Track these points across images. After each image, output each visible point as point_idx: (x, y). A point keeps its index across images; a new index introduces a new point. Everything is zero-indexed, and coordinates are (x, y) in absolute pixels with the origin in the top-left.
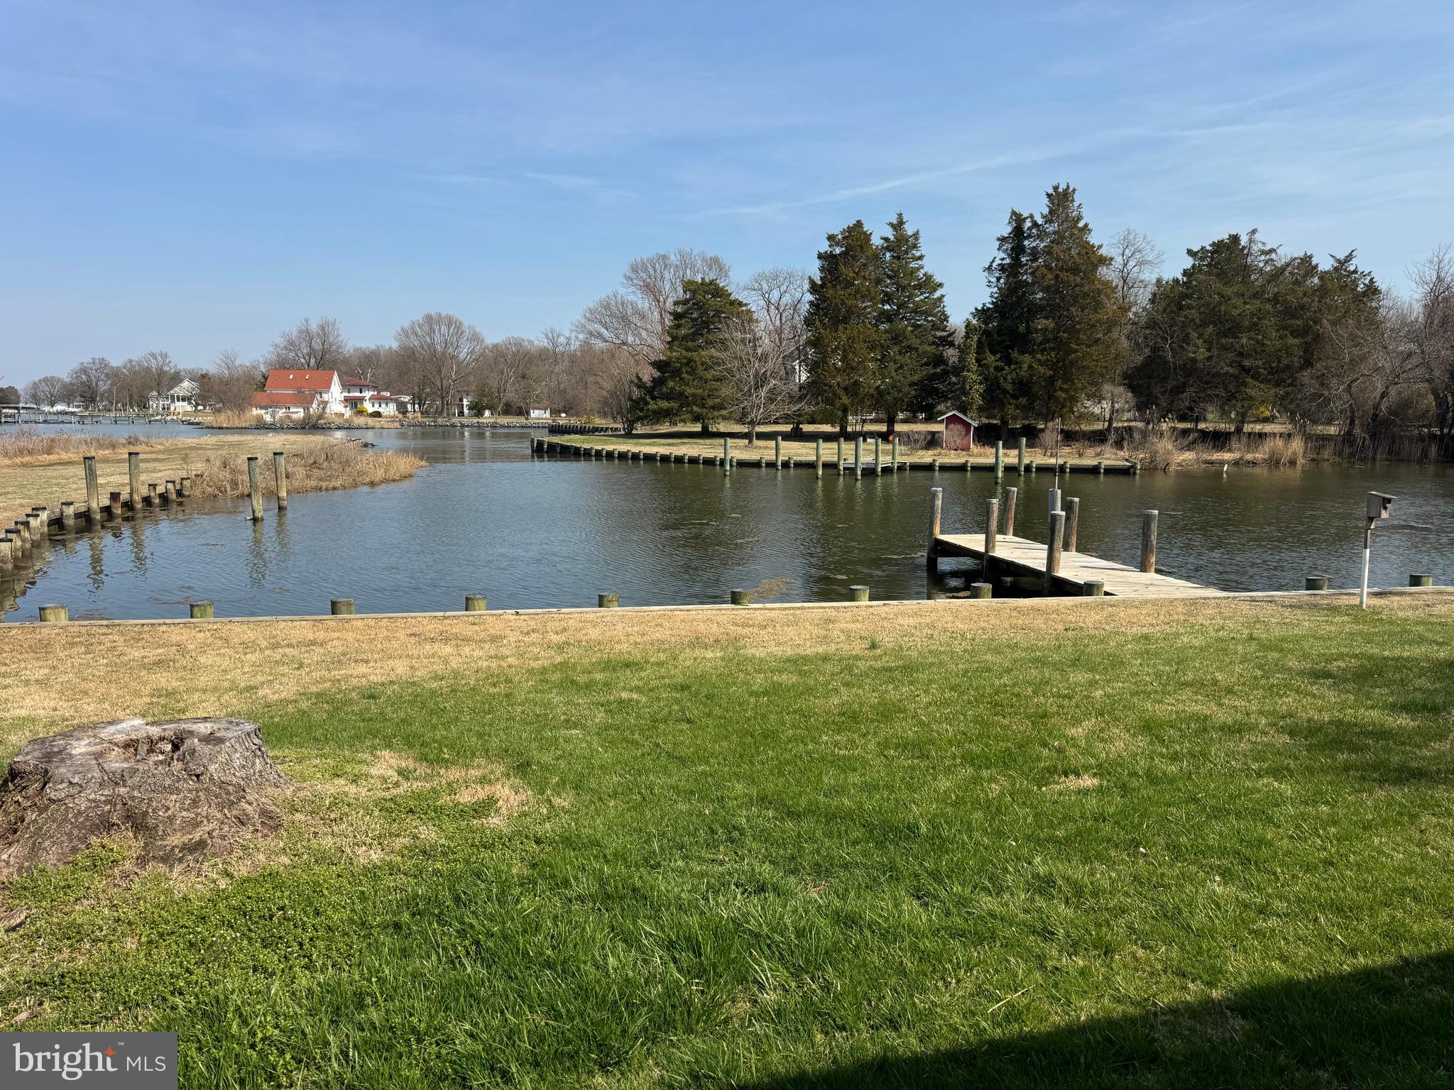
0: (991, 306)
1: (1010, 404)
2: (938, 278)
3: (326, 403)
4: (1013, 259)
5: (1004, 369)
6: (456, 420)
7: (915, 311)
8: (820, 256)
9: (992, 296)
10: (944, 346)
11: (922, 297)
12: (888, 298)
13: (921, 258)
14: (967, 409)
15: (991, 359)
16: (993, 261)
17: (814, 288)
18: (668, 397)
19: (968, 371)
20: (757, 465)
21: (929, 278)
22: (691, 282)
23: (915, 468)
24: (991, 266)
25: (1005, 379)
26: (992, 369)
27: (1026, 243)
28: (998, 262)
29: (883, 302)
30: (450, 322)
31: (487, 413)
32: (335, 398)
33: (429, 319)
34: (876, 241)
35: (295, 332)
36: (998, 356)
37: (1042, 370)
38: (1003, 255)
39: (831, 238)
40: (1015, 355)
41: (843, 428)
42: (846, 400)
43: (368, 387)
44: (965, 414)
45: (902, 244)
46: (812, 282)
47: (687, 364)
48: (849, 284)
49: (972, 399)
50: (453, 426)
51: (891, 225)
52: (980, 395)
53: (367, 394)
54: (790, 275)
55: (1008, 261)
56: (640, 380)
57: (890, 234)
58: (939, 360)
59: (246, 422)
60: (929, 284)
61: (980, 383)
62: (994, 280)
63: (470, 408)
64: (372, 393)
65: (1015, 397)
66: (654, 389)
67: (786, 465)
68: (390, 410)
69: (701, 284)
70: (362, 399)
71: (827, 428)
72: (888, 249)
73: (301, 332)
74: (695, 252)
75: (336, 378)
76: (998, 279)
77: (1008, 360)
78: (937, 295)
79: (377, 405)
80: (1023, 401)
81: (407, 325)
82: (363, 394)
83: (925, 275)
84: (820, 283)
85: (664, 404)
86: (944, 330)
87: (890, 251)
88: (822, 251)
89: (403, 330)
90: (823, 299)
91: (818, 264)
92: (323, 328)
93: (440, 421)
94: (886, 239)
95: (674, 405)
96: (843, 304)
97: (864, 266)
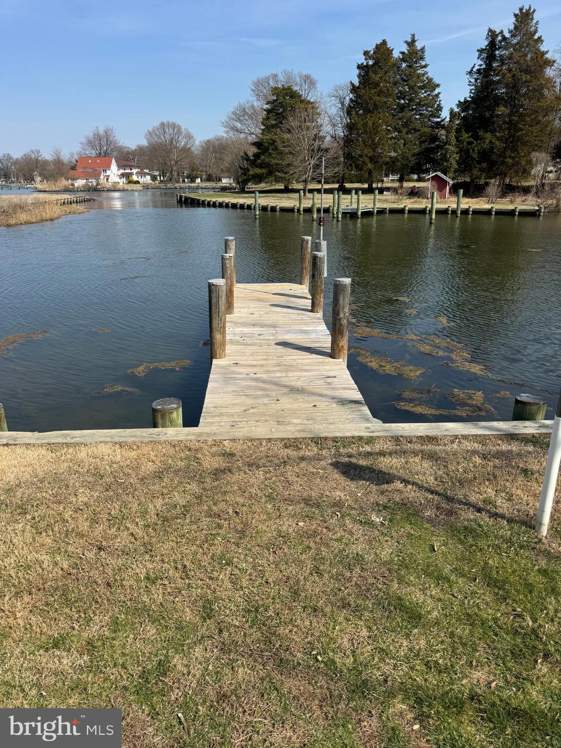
0: (470, 99)
1: (476, 168)
2: (436, 81)
3: (108, 176)
4: (487, 65)
5: (473, 143)
6: (177, 185)
7: (419, 104)
8: (359, 67)
9: (471, 92)
10: (439, 128)
11: (425, 94)
12: (402, 95)
13: (425, 66)
14: (447, 171)
15: (465, 136)
16: (474, 67)
17: (354, 89)
18: (261, 166)
19: (450, 145)
21: (430, 80)
22: (276, 89)
23: (393, 211)
24: (472, 70)
25: (473, 150)
26: (465, 143)
27: (497, 52)
28: (477, 67)
29: (399, 98)
30: (174, 126)
31: (199, 180)
32: (114, 174)
33: (163, 124)
34: (396, 54)
35: (91, 136)
36: (470, 134)
37: (498, 143)
38: (481, 62)
39: (366, 53)
40: (481, 133)
41: (370, 185)
43: (135, 167)
44: (445, 174)
45: (414, 55)
46: (352, 84)
47: (273, 144)
48: (376, 85)
49: (451, 164)
50: (176, 188)
51: (407, 42)
52: (456, 162)
53: (135, 171)
55: (484, 66)
56: (246, 155)
57: (405, 48)
58: (434, 138)
59: (58, 187)
60: (431, 85)
61: (457, 153)
62: (473, 80)
63: (188, 178)
64: (137, 170)
65: (479, 163)
66: (254, 161)
68: (147, 180)
69: (283, 90)
70: (132, 174)
72: (403, 60)
73: (94, 135)
74: (295, 72)
75: (114, 161)
76: (476, 80)
77: (476, 137)
78: (436, 92)
79: (140, 177)
80: (484, 165)
81: (151, 129)
82: (132, 171)
83: (427, 78)
84: (357, 85)
85: (258, 171)
86: (438, 117)
87: (405, 62)
88: (360, 63)
89: (149, 132)
90: (358, 96)
91: (357, 72)
92: (106, 132)
94: (403, 53)
95: (264, 171)
96: (371, 99)
97: (387, 73)
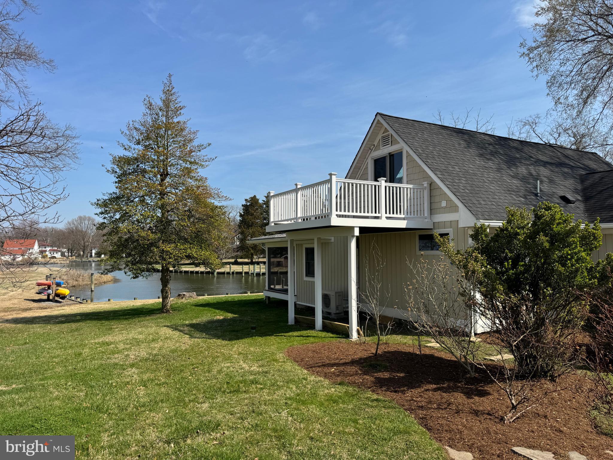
6: (90, 259)
8: (243, 205)
17: (241, 215)
20: (223, 273)
29: (263, 220)
30: (90, 219)
31: (103, 256)
32: (35, 251)
33: (80, 218)
34: (261, 201)
39: (246, 200)
41: (252, 260)
42: (252, 251)
43: (48, 246)
46: (240, 213)
48: (252, 215)
50: (89, 262)
51: (265, 197)
53: (48, 249)
57: (265, 199)
63: (95, 254)
64: (50, 248)
67: (233, 273)
68: (58, 255)
70: (45, 251)
71: (246, 260)
72: (264, 204)
79: (52, 253)
81: (70, 220)
82: (46, 249)
84: (243, 214)
89: (68, 222)
90: (244, 219)
91: (242, 208)
92: (32, 222)
93: (84, 260)
94: (264, 201)
96: (251, 221)
97: (257, 209)
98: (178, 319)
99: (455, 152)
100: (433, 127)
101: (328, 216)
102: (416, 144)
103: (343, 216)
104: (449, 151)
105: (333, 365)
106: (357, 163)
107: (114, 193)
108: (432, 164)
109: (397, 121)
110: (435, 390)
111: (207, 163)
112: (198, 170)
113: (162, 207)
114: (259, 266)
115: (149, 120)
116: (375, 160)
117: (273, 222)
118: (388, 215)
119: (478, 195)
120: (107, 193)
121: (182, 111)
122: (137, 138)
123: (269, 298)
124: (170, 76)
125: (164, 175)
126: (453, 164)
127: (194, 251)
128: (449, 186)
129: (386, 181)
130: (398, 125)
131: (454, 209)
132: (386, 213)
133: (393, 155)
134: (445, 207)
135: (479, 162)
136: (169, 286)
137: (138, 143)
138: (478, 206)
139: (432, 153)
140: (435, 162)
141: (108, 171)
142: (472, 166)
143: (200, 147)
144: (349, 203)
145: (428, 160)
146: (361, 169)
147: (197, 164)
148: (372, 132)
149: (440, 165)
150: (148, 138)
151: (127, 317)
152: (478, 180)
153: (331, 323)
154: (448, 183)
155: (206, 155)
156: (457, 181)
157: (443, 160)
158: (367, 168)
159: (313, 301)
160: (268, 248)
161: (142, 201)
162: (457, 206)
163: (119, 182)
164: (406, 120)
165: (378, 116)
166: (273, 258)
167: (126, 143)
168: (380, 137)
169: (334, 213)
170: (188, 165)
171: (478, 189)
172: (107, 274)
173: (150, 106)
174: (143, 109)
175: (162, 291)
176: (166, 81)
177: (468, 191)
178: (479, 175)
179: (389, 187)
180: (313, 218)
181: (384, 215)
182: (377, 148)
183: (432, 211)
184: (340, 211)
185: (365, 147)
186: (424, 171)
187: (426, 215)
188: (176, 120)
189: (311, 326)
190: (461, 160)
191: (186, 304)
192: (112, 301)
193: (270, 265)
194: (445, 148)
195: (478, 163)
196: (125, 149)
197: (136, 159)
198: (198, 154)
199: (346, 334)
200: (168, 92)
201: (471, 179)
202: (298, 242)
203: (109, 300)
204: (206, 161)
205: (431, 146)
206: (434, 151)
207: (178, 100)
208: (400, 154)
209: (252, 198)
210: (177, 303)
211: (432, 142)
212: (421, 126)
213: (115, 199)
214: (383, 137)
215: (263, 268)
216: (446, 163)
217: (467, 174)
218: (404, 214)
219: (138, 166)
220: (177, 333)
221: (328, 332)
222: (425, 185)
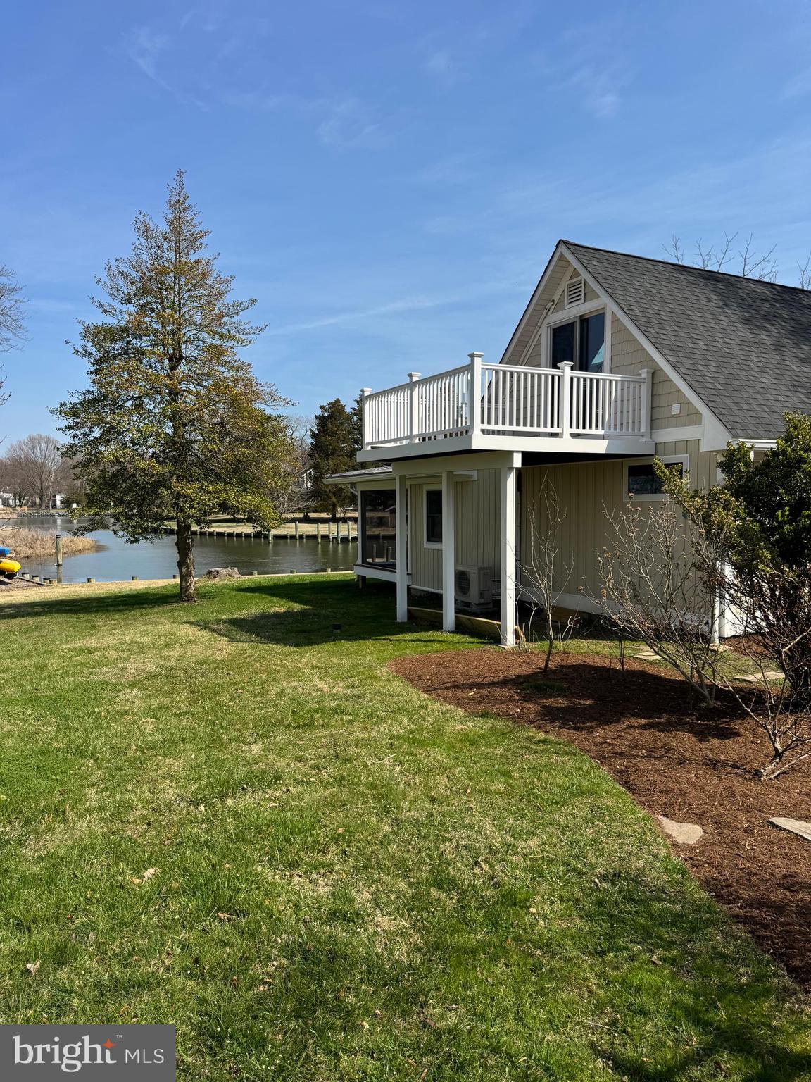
6: (54, 511)
8: (316, 417)
12: (356, 441)
17: (313, 435)
20: (285, 537)
29: (353, 443)
31: (75, 505)
33: (32, 439)
34: (348, 410)
39: (322, 407)
41: (334, 516)
42: (334, 500)
46: (312, 431)
48: (333, 434)
51: (357, 401)
54: (298, 420)
57: (356, 406)
63: (62, 502)
67: (301, 537)
71: (324, 515)
72: (355, 414)
81: (15, 443)
84: (317, 432)
87: (356, 416)
88: (317, 414)
89: (12, 447)
90: (318, 441)
91: (315, 421)
93: (42, 512)
94: (354, 409)
96: (331, 445)
97: (342, 424)
98: (207, 611)
99: (699, 314)
100: (661, 268)
101: (467, 432)
102: (629, 298)
103: (493, 432)
104: (689, 313)
105: (471, 686)
106: (521, 335)
107: (89, 391)
108: (656, 336)
109: (597, 256)
110: (645, 727)
111: (251, 336)
112: (235, 350)
113: (174, 417)
114: (346, 526)
115: (145, 257)
116: (554, 329)
117: (368, 444)
118: (574, 430)
119: (738, 394)
120: (77, 392)
121: (204, 241)
122: (126, 292)
123: (363, 578)
124: (181, 174)
125: (176, 359)
126: (694, 336)
127: (232, 497)
128: (686, 377)
129: (572, 369)
130: (597, 264)
131: (692, 418)
132: (571, 427)
133: (587, 320)
134: (679, 416)
135: (742, 332)
136: (191, 556)
137: (128, 301)
138: (737, 413)
139: (658, 316)
140: (663, 332)
141: (77, 352)
142: (728, 341)
143: (238, 307)
144: (504, 410)
145: (651, 330)
146: (528, 346)
147: (233, 338)
148: (551, 277)
149: (673, 338)
150: (145, 292)
151: (121, 607)
152: (739, 367)
153: (469, 620)
154: (684, 371)
155: (249, 323)
156: (700, 368)
157: (677, 329)
158: (539, 344)
159: (439, 582)
160: (362, 492)
161: (139, 406)
162: (698, 414)
163: (97, 372)
164: (612, 255)
165: (562, 244)
166: (370, 511)
167: (107, 300)
168: (563, 285)
169: (478, 426)
170: (217, 341)
171: (738, 383)
172: (83, 534)
173: (146, 232)
174: (135, 238)
175: (180, 565)
176: (173, 185)
177: (719, 387)
178: (742, 357)
179: (578, 379)
180: (440, 437)
181: (567, 431)
182: (558, 306)
183: (654, 423)
184: (489, 422)
185: (536, 304)
186: (643, 349)
187: (643, 430)
188: (193, 258)
189: (437, 624)
190: (711, 329)
191: (222, 588)
192: (93, 581)
193: (365, 523)
194: (681, 307)
195: (742, 334)
196: (105, 311)
197: (125, 330)
198: (235, 319)
199: (495, 638)
200: (179, 206)
201: (727, 365)
202: (414, 482)
203: (89, 580)
204: (249, 333)
205: (656, 303)
206: (662, 313)
207: (197, 220)
208: (600, 318)
209: (332, 403)
210: (205, 586)
211: (659, 295)
212: (640, 265)
213: (92, 403)
214: (569, 286)
215: (353, 529)
216: (683, 334)
217: (720, 354)
218: (603, 429)
219: (129, 342)
220: (207, 634)
221: (464, 634)
222: (644, 376)
